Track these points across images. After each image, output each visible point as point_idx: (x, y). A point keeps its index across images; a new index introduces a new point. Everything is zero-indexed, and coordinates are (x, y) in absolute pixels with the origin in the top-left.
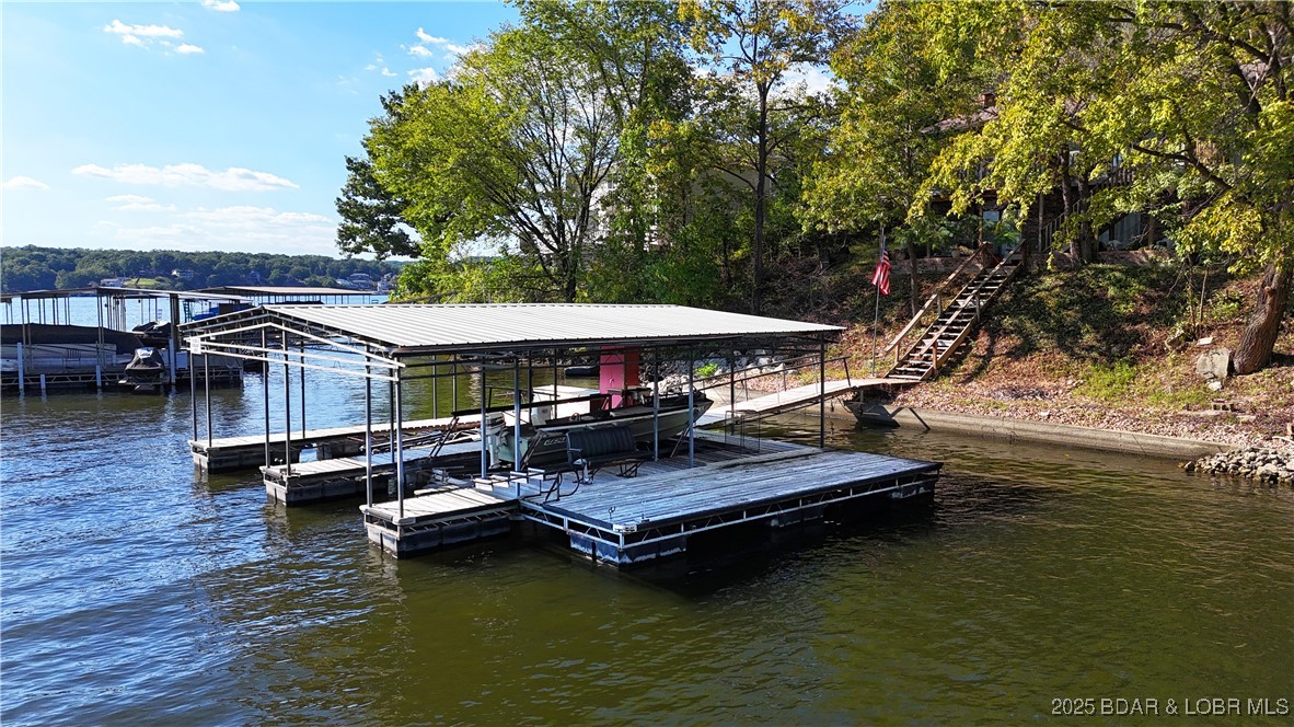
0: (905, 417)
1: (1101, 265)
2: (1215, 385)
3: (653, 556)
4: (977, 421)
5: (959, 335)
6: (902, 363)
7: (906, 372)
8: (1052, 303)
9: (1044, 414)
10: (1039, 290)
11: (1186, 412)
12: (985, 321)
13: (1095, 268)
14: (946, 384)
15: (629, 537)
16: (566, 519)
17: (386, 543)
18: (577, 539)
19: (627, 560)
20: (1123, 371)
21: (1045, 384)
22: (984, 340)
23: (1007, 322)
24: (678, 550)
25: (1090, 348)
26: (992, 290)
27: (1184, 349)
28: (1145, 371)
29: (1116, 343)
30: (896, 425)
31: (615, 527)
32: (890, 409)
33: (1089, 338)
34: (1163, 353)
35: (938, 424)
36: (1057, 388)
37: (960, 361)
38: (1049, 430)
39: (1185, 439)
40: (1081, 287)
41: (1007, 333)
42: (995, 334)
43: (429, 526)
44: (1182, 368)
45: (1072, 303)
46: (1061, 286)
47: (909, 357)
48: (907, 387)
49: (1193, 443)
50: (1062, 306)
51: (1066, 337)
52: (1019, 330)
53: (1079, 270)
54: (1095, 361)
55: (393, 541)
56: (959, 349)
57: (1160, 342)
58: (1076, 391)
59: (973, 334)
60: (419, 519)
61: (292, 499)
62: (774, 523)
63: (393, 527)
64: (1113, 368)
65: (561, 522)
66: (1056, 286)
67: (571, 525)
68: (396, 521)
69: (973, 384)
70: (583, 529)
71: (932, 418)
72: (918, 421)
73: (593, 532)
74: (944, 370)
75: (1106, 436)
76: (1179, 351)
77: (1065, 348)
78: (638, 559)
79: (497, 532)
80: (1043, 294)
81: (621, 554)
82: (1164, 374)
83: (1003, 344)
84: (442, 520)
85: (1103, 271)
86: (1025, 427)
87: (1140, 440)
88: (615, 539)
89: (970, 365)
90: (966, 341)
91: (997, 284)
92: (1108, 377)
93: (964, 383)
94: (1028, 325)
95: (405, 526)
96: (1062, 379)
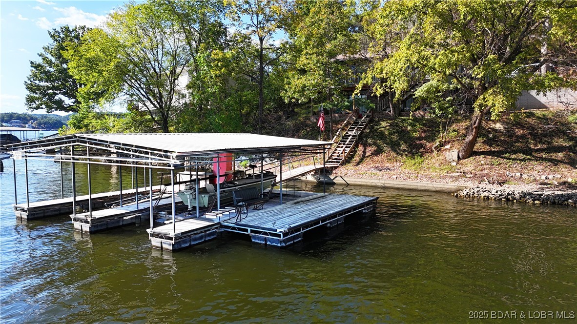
0: (338, 180)
1: (403, 118)
2: (454, 164)
3: (292, 242)
4: (369, 181)
5: (351, 146)
6: (330, 158)
7: (332, 162)
8: (386, 132)
9: (395, 177)
10: (380, 128)
11: (447, 174)
12: (361, 140)
13: (401, 119)
14: (350, 166)
15: (285, 234)
16: (249, 229)
17: (164, 246)
18: (255, 237)
19: (284, 245)
20: (418, 159)
21: (388, 165)
22: (361, 148)
23: (369, 141)
24: (300, 239)
25: (404, 151)
26: (361, 128)
27: (440, 150)
28: (427, 158)
29: (414, 148)
30: (334, 184)
31: (278, 230)
32: (332, 177)
33: (403, 147)
34: (432, 152)
35: (353, 183)
36: (394, 167)
37: (353, 156)
38: (399, 183)
39: (451, 185)
40: (397, 126)
41: (370, 145)
42: (365, 146)
43: (185, 237)
44: (441, 157)
45: (394, 132)
46: (389, 126)
47: (332, 155)
48: (336, 168)
49: (455, 186)
50: (390, 134)
51: (395, 147)
52: (375, 144)
53: (395, 119)
54: (406, 155)
55: (170, 245)
56: (352, 152)
57: (431, 147)
58: (402, 167)
59: (356, 146)
60: (182, 233)
61: (93, 230)
62: (329, 225)
63: (171, 239)
64: (414, 158)
65: (247, 230)
66: (387, 126)
67: (252, 232)
68: (172, 235)
69: (360, 166)
70: (260, 233)
71: (350, 180)
72: (344, 182)
73: (265, 234)
74: (348, 160)
75: (421, 184)
76: (438, 151)
77: (395, 151)
78: (287, 244)
80: (382, 129)
81: (281, 242)
82: (434, 160)
83: (369, 151)
84: (190, 234)
85: (404, 120)
86: (389, 182)
87: (435, 186)
88: (279, 236)
89: (357, 158)
90: (354, 148)
91: (363, 125)
92: (413, 162)
93: (357, 165)
94: (378, 142)
95: (177, 237)
96: (395, 163)
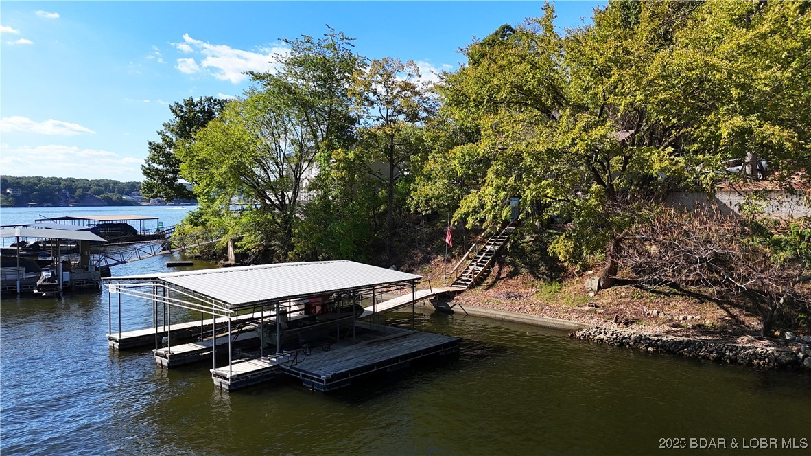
0: (457, 309)
1: (551, 231)
2: (592, 294)
3: (338, 388)
4: (488, 311)
5: (485, 264)
6: (458, 279)
7: (460, 284)
8: (528, 249)
9: (518, 308)
10: (523, 243)
11: (577, 308)
12: (498, 258)
13: (548, 233)
14: (478, 290)
15: (328, 380)
16: (301, 373)
17: (223, 386)
18: (307, 382)
19: (327, 390)
20: (556, 286)
21: (522, 291)
22: (497, 267)
23: (508, 259)
24: (347, 384)
25: (544, 274)
26: (502, 241)
27: (582, 275)
28: (565, 286)
29: (554, 271)
30: (453, 312)
31: (322, 376)
32: (450, 305)
33: (543, 269)
34: (573, 277)
35: (472, 312)
36: (527, 293)
37: (485, 278)
38: (518, 316)
39: (571, 322)
40: (541, 242)
41: (507, 265)
42: (502, 264)
43: (242, 378)
44: (580, 285)
45: (537, 250)
46: (533, 241)
47: (462, 276)
48: (459, 292)
49: (575, 324)
50: (533, 251)
51: (533, 268)
52: (513, 263)
53: (541, 233)
54: (545, 279)
55: (227, 385)
56: (485, 272)
57: (572, 272)
58: (535, 296)
59: (492, 265)
60: (238, 375)
61: (171, 365)
62: (388, 370)
63: (228, 379)
64: (551, 284)
65: (298, 374)
66: (531, 241)
67: (303, 376)
68: (228, 376)
69: (490, 290)
70: (309, 377)
71: (470, 309)
72: (463, 311)
73: (313, 378)
74: (478, 283)
75: (541, 320)
76: (580, 277)
77: (533, 273)
78: (331, 389)
79: (270, 378)
80: (524, 245)
81: (324, 387)
82: (571, 288)
83: (506, 270)
84: (248, 375)
85: (551, 234)
86: (509, 314)
87: (555, 322)
88: (322, 381)
89: (490, 280)
90: (489, 267)
91: (504, 238)
92: (549, 288)
93: (487, 289)
94: (517, 260)
95: (233, 378)
96: (530, 289)
